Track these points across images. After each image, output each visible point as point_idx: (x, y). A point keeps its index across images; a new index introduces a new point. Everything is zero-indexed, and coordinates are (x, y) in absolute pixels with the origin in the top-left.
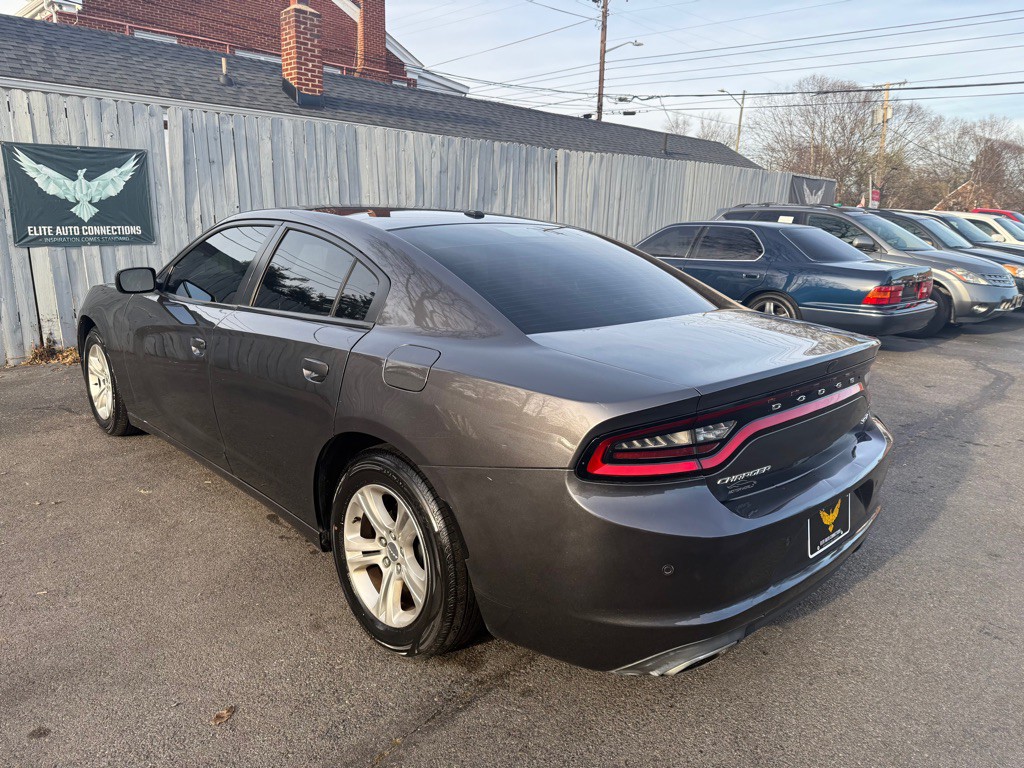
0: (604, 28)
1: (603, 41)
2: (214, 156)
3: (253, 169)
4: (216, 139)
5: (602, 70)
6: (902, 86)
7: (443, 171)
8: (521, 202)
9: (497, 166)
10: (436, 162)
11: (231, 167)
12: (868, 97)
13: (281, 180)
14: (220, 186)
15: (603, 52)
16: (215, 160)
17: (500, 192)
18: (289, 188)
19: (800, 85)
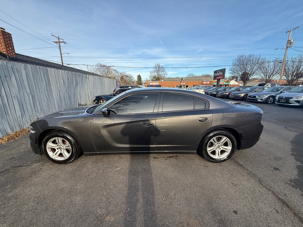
0: (60, 49)
1: (61, 52)
2: (6, 75)
3: (21, 79)
4: (6, 69)
5: (62, 58)
6: (113, 66)
7: (68, 79)
8: (82, 85)
9: (77, 77)
10: (66, 77)
11: (14, 78)
12: (108, 68)
13: (30, 81)
14: (11, 84)
15: (61, 54)
16: (7, 75)
17: (79, 83)
18: (32, 84)
19: (97, 64)
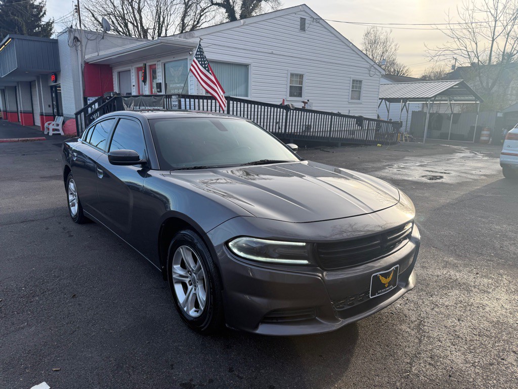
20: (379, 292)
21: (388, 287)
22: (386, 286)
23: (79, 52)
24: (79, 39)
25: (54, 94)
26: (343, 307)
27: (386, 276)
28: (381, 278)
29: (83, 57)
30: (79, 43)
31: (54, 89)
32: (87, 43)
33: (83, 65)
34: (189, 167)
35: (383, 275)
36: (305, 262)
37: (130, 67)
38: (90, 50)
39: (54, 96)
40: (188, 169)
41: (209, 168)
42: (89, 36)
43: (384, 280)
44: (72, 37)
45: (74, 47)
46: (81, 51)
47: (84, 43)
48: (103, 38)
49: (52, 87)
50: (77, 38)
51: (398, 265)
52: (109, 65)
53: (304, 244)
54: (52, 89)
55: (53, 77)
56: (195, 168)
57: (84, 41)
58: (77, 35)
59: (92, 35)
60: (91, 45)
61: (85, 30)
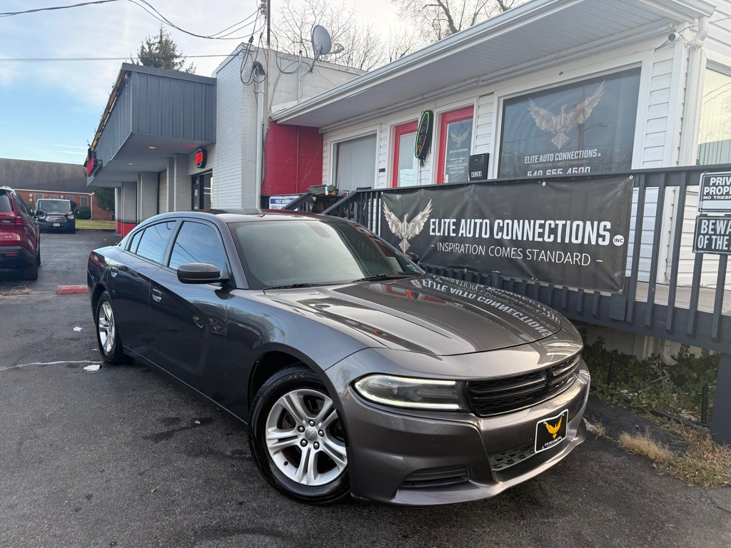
20: (546, 445)
21: (556, 438)
22: (554, 436)
23: (261, 97)
24: (264, 67)
25: (196, 191)
26: (501, 467)
27: (553, 423)
28: (548, 426)
29: (267, 108)
30: (263, 77)
31: (197, 182)
32: (278, 79)
33: (266, 126)
34: (287, 284)
35: (551, 423)
36: (455, 407)
37: (377, 128)
38: (283, 94)
39: (196, 194)
40: (286, 287)
41: (313, 285)
42: (285, 65)
43: (553, 430)
44: (250, 65)
45: (252, 87)
46: (266, 95)
47: (271, 80)
48: (311, 71)
49: (194, 178)
50: (260, 66)
51: (567, 410)
52: (317, 129)
53: (454, 383)
54: (193, 182)
55: (197, 156)
56: (295, 286)
57: (272, 73)
58: (261, 60)
59: (291, 63)
60: (286, 83)
61: (277, 52)
